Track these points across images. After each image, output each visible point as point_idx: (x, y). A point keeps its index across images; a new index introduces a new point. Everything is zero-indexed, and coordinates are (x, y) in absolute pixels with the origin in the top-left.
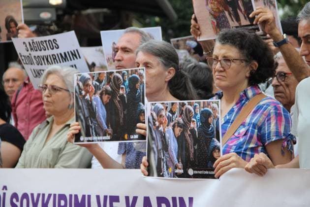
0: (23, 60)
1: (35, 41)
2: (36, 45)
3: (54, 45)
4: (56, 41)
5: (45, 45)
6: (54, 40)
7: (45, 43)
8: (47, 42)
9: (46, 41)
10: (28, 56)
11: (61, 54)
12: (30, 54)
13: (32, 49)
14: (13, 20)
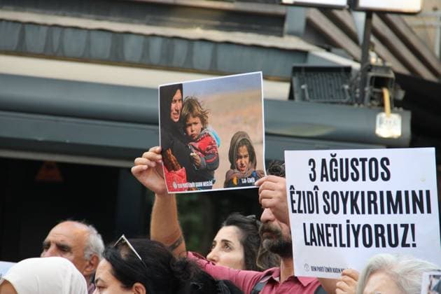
0: (293, 202)
1: (338, 158)
2: (339, 168)
3: (381, 170)
4: (388, 164)
5: (359, 168)
6: (383, 159)
7: (360, 163)
8: (367, 164)
9: (363, 160)
10: (309, 193)
11: (389, 193)
12: (316, 187)
13: (324, 176)
14: (246, 142)
